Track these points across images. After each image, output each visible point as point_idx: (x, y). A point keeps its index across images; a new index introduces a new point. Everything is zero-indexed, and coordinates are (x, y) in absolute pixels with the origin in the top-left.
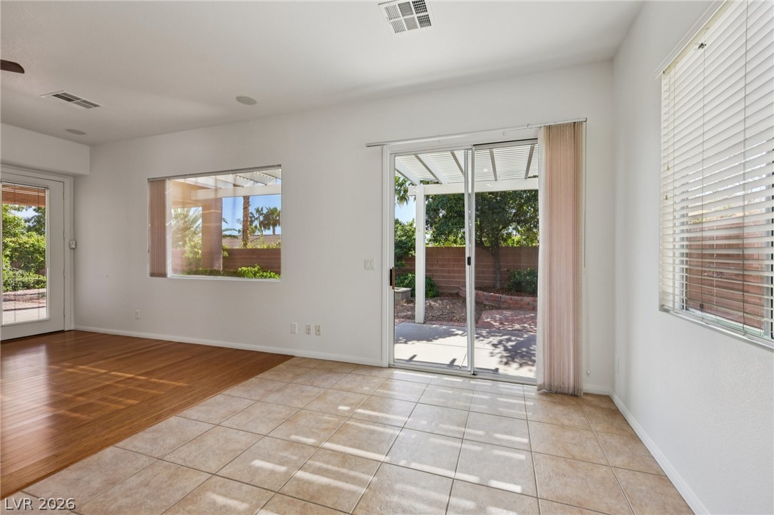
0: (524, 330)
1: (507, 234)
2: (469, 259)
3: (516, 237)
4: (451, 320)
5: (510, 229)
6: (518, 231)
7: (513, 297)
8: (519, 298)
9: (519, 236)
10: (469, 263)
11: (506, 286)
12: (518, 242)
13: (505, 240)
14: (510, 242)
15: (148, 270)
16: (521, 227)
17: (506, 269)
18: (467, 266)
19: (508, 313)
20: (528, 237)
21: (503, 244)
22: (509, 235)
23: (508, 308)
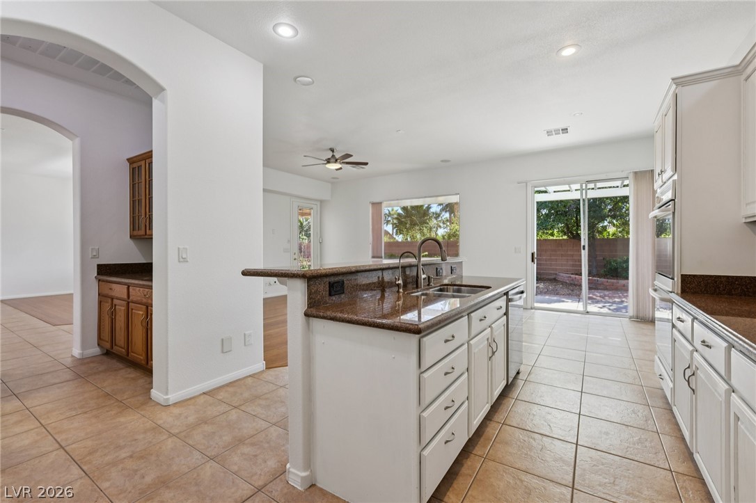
0: (622, 302)
1: (602, 227)
2: (584, 246)
3: (612, 230)
4: (557, 294)
5: (606, 223)
6: (614, 225)
7: (609, 280)
8: (615, 281)
9: (615, 229)
10: (584, 249)
11: (602, 271)
12: (614, 234)
13: (600, 233)
14: (605, 234)
15: (370, 254)
16: (617, 221)
17: (602, 258)
18: (583, 251)
19: (607, 293)
20: (623, 230)
21: (598, 236)
22: (604, 228)
23: (606, 289)
